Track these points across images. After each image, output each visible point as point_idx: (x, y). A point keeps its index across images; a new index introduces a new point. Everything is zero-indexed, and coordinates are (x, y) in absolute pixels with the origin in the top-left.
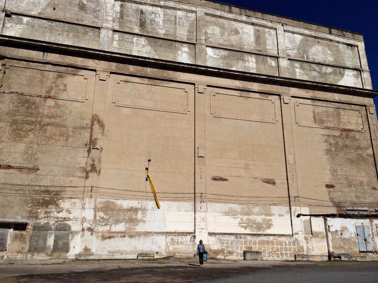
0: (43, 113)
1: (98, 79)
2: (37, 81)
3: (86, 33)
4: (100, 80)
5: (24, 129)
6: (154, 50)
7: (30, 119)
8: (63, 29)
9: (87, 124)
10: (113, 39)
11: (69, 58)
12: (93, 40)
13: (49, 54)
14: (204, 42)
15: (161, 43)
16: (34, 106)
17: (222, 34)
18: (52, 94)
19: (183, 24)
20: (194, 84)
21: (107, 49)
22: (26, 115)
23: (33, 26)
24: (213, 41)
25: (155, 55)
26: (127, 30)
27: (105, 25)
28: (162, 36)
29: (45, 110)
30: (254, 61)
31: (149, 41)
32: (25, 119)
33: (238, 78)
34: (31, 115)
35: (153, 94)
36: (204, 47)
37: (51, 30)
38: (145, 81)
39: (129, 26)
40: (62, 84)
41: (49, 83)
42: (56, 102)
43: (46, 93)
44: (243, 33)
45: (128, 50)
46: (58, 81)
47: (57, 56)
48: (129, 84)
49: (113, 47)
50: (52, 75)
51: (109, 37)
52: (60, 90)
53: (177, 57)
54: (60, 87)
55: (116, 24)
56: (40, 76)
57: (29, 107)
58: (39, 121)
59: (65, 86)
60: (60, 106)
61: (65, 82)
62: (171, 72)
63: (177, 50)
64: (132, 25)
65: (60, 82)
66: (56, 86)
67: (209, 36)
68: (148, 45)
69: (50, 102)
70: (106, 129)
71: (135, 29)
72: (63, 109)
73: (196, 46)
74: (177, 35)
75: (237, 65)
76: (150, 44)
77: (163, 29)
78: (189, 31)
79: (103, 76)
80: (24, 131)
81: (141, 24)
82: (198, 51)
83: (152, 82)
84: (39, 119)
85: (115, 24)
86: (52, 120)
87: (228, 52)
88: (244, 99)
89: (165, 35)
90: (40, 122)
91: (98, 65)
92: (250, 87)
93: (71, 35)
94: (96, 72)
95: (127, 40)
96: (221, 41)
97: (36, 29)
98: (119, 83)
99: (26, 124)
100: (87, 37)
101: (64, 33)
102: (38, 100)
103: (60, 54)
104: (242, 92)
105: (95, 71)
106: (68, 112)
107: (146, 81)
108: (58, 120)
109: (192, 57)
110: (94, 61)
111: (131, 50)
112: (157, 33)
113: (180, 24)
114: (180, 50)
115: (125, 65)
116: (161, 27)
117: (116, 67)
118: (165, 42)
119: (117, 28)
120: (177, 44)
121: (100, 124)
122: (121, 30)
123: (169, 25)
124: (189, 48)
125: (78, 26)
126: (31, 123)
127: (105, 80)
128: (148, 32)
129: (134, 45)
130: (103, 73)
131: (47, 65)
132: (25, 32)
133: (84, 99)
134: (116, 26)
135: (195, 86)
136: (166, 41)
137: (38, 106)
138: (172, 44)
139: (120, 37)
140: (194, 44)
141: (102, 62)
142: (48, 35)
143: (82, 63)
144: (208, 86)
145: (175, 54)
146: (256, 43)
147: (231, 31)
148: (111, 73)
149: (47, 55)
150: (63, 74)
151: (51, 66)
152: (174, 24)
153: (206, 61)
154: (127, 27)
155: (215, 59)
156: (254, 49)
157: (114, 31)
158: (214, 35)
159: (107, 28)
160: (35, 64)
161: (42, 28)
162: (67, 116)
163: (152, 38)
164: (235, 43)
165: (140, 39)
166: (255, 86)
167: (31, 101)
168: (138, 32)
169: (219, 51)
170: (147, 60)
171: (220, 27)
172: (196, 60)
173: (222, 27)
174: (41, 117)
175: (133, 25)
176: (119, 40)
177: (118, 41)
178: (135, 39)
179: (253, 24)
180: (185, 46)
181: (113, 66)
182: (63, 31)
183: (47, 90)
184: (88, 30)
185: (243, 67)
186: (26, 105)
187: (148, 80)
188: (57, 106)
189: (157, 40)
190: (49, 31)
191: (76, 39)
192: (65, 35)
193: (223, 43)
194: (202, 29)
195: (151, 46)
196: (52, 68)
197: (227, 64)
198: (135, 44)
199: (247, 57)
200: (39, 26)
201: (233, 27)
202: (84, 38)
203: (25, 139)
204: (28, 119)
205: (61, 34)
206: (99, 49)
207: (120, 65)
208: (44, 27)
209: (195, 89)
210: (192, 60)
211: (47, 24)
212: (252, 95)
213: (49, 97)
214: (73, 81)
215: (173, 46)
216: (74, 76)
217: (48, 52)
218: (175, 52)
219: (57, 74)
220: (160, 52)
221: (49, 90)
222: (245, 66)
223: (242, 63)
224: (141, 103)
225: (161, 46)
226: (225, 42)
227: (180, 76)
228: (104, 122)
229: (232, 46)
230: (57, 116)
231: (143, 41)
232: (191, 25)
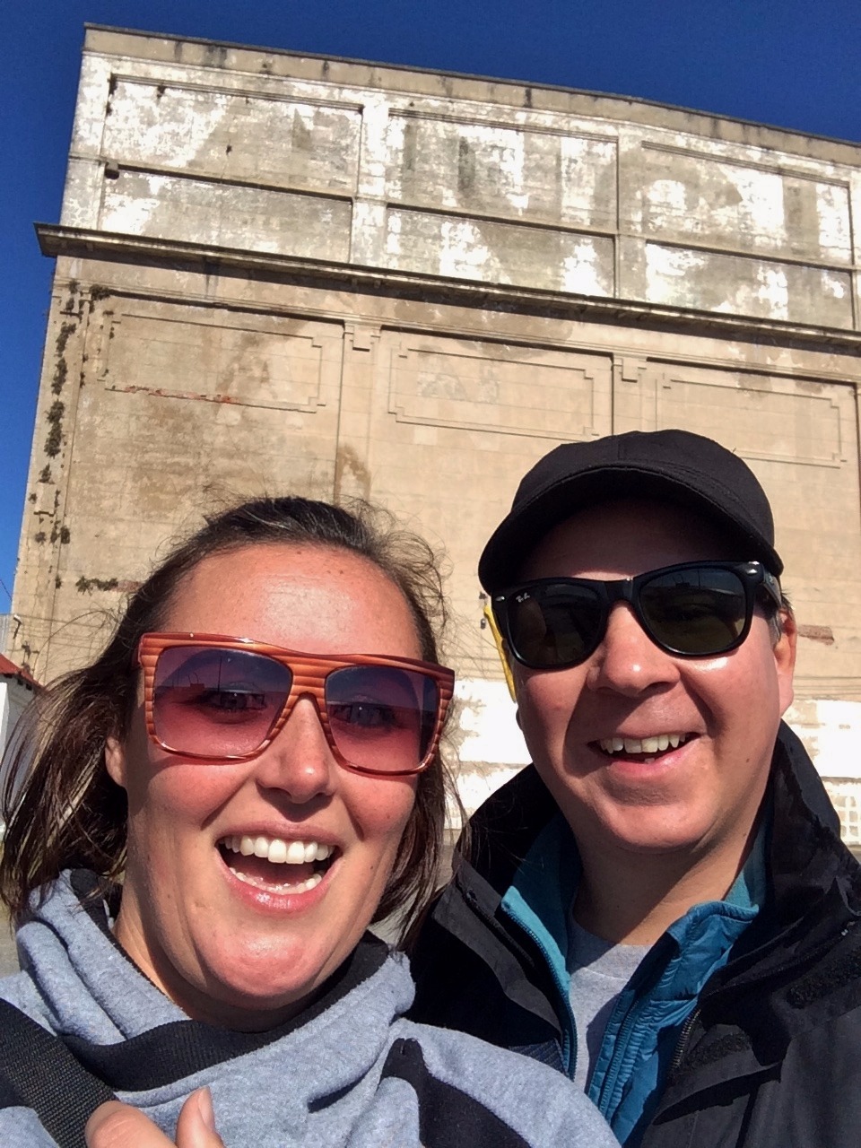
0: (212, 443)
1: (348, 346)
2: (193, 356)
3: (315, 215)
4: (355, 349)
5: (169, 488)
6: (498, 256)
7: (182, 460)
8: (254, 205)
9: (326, 474)
10: (386, 231)
11: (272, 289)
12: (335, 235)
13: (220, 278)
14: (639, 228)
15: (517, 235)
16: (189, 425)
17: (691, 204)
18: (233, 391)
19: (580, 178)
20: (610, 355)
21: (373, 259)
22: (172, 449)
23: (176, 202)
24: (665, 225)
25: (502, 272)
26: (425, 201)
27: (364, 189)
28: (520, 216)
29: (217, 435)
30: (784, 283)
31: (484, 233)
32: (169, 461)
33: (736, 335)
34: (184, 449)
35: (497, 385)
36: (640, 244)
37: (224, 210)
38: (475, 348)
39: (430, 189)
40: (257, 363)
41: (223, 362)
42: (243, 412)
43: (216, 390)
44: (751, 200)
45: (427, 260)
46: (246, 354)
47: (243, 282)
48: (433, 359)
49: (387, 254)
50: (230, 339)
51: (375, 226)
52: (252, 378)
53: (562, 276)
54: (251, 370)
55: (395, 184)
56: (199, 342)
57: (177, 429)
58: (203, 464)
59: (265, 368)
60: (254, 424)
61: (264, 357)
62: (547, 320)
63: (562, 253)
64: (438, 187)
65: (252, 357)
66: (242, 369)
67: (653, 209)
68: (484, 244)
69: (231, 414)
70: (373, 487)
71: (447, 198)
72: (263, 432)
73: (617, 241)
74: (564, 211)
75: (734, 296)
76: (487, 239)
77: (522, 195)
78: (598, 199)
79: (364, 337)
80: (168, 493)
81: (462, 182)
82: (622, 258)
83: (494, 350)
84: (204, 460)
85: (390, 185)
86: (237, 464)
87: (707, 256)
88: (752, 397)
89: (527, 211)
90: (206, 469)
91: (349, 305)
92: (769, 361)
93: (275, 222)
94: (344, 327)
95: (425, 231)
96: (688, 226)
97: (184, 210)
98: (405, 357)
99: (174, 473)
100: (318, 227)
101: (258, 217)
102: (198, 407)
103: (250, 278)
104: (746, 376)
105: (341, 323)
106: (274, 439)
107: (478, 349)
108: (250, 464)
109: (606, 276)
110: (338, 296)
111: (436, 261)
112: (507, 208)
113: (573, 176)
114: (571, 254)
115: (422, 303)
116: (518, 190)
117: (397, 311)
118: (528, 234)
119: (397, 197)
120: (564, 239)
121: (358, 472)
122: (408, 202)
123: (541, 181)
124: (597, 248)
125: (294, 197)
126: (185, 471)
127: (367, 350)
128: (481, 206)
129: (442, 243)
130: (362, 330)
131: (217, 311)
132: (158, 221)
133: (314, 402)
134: (394, 191)
135: (612, 359)
136: (533, 231)
137: (198, 424)
138: (549, 239)
139: (404, 222)
140: (612, 237)
141: (360, 297)
142: (215, 224)
143: (306, 303)
144: (650, 360)
145: (560, 268)
146: (788, 229)
147: (718, 195)
148: (384, 328)
149: (216, 284)
150: (258, 336)
151: (226, 312)
152: (554, 177)
153: (644, 285)
154: (425, 192)
155: (669, 280)
156: (782, 247)
157: (391, 206)
158: (668, 206)
159: (372, 200)
160: (187, 307)
161: (200, 204)
162: (272, 452)
163: (494, 224)
164: (729, 229)
165: (460, 226)
166: (786, 359)
167: (182, 412)
168: (456, 205)
169: (681, 254)
170: (482, 290)
171: (687, 183)
172: (617, 283)
173: (692, 183)
174: (208, 455)
175: (441, 187)
176: (404, 233)
177: (401, 234)
178: (447, 225)
179: (780, 171)
180: (584, 244)
181: (390, 308)
182: (254, 211)
183: (221, 380)
184: (319, 207)
185: (751, 300)
186: (171, 422)
187: (482, 346)
188: (247, 423)
189: (508, 227)
190: (218, 213)
191: (289, 234)
192: (261, 223)
193: (695, 230)
194: (635, 191)
195: (491, 246)
196: (229, 317)
197: (704, 292)
198: (445, 243)
199: (762, 272)
200: (192, 199)
201: (724, 182)
202: (310, 231)
203: (171, 515)
204: (176, 460)
205: (249, 221)
206: (351, 262)
207: (408, 303)
208: (204, 203)
209: (612, 369)
210: (604, 283)
211: (211, 193)
212: (776, 384)
213: (227, 400)
214: (284, 354)
215: (552, 244)
216: (287, 339)
217: (217, 274)
218: (557, 263)
219: (242, 335)
220: (515, 264)
221: (225, 380)
222: (756, 300)
223: (748, 289)
224: (465, 412)
225: (519, 245)
226: (700, 226)
227: (570, 331)
228: (370, 467)
229: (720, 238)
230: (247, 452)
231: (467, 231)
232: (603, 181)
